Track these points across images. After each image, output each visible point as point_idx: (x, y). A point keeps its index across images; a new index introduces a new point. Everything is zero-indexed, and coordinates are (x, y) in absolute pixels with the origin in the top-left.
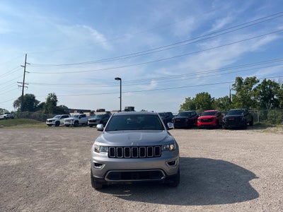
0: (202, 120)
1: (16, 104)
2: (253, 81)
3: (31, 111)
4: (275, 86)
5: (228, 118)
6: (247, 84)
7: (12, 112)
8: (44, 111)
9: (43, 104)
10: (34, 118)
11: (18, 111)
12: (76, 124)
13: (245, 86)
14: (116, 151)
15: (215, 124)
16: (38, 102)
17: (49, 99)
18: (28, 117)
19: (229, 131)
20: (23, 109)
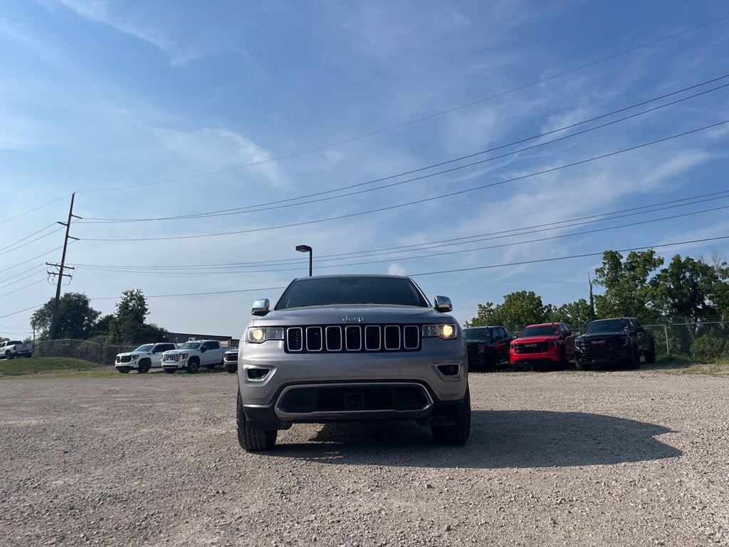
0: (522, 347)
1: (39, 319)
2: (649, 260)
3: (75, 337)
4: (704, 274)
5: (588, 341)
6: (633, 268)
7: (28, 342)
8: (111, 337)
9: (109, 318)
10: (84, 355)
11: (43, 339)
12: (193, 366)
13: (627, 273)
14: (304, 335)
15: (555, 358)
16: (96, 314)
17: (124, 307)
18: (67, 352)
19: (594, 374)
20: (55, 333)
